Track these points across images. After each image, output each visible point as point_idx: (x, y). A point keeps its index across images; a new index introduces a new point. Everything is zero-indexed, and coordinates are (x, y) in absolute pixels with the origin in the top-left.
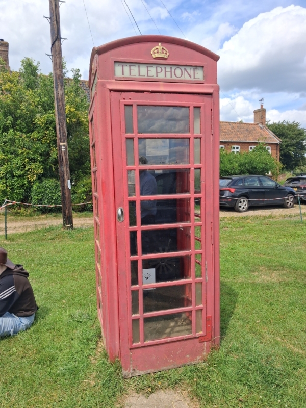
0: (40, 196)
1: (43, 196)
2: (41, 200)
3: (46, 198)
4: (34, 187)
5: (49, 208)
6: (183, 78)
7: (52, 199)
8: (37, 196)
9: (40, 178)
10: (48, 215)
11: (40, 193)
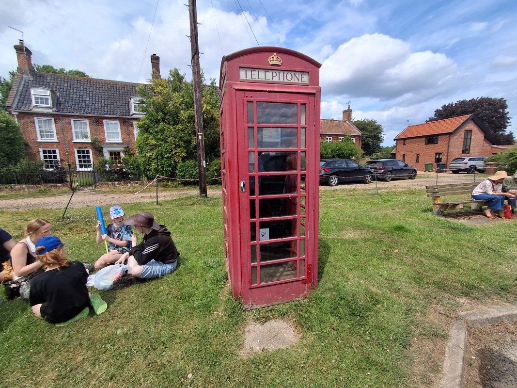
1: (185, 173)
2: (184, 176)
3: (187, 174)
4: (179, 166)
5: (190, 182)
6: (292, 81)
7: (192, 175)
8: (181, 172)
9: (184, 159)
10: (189, 187)
11: (183, 171)
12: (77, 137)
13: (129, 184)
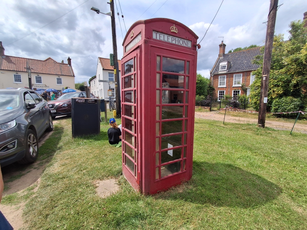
0: (277, 107)
1: (279, 107)
2: (277, 109)
3: (281, 109)
4: (274, 101)
5: (282, 115)
7: (286, 109)
8: (275, 106)
9: (280, 96)
10: (281, 119)
11: (277, 105)
12: (235, 84)
13: (237, 111)
